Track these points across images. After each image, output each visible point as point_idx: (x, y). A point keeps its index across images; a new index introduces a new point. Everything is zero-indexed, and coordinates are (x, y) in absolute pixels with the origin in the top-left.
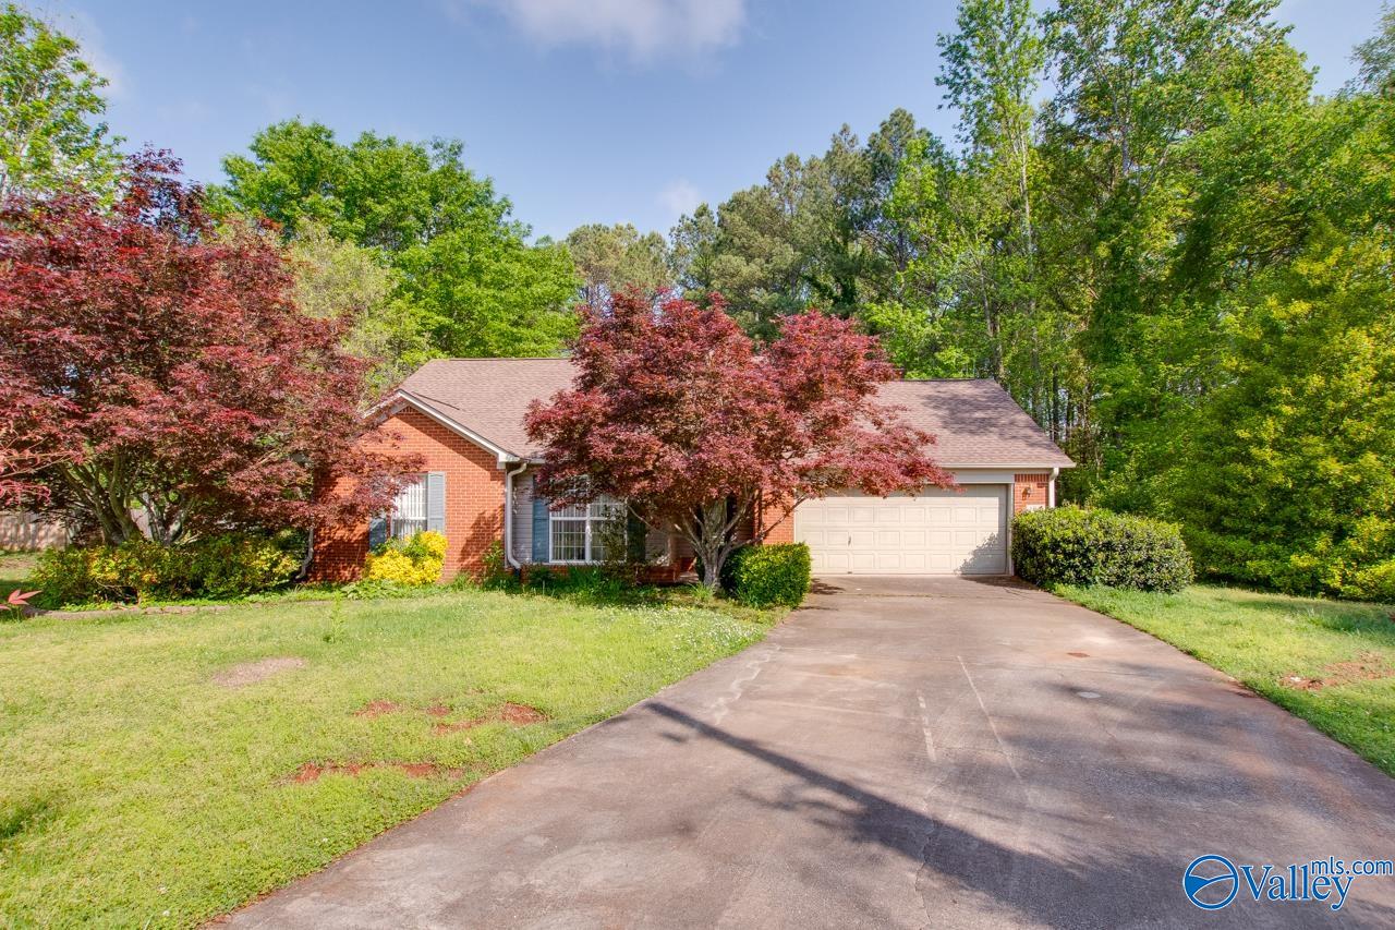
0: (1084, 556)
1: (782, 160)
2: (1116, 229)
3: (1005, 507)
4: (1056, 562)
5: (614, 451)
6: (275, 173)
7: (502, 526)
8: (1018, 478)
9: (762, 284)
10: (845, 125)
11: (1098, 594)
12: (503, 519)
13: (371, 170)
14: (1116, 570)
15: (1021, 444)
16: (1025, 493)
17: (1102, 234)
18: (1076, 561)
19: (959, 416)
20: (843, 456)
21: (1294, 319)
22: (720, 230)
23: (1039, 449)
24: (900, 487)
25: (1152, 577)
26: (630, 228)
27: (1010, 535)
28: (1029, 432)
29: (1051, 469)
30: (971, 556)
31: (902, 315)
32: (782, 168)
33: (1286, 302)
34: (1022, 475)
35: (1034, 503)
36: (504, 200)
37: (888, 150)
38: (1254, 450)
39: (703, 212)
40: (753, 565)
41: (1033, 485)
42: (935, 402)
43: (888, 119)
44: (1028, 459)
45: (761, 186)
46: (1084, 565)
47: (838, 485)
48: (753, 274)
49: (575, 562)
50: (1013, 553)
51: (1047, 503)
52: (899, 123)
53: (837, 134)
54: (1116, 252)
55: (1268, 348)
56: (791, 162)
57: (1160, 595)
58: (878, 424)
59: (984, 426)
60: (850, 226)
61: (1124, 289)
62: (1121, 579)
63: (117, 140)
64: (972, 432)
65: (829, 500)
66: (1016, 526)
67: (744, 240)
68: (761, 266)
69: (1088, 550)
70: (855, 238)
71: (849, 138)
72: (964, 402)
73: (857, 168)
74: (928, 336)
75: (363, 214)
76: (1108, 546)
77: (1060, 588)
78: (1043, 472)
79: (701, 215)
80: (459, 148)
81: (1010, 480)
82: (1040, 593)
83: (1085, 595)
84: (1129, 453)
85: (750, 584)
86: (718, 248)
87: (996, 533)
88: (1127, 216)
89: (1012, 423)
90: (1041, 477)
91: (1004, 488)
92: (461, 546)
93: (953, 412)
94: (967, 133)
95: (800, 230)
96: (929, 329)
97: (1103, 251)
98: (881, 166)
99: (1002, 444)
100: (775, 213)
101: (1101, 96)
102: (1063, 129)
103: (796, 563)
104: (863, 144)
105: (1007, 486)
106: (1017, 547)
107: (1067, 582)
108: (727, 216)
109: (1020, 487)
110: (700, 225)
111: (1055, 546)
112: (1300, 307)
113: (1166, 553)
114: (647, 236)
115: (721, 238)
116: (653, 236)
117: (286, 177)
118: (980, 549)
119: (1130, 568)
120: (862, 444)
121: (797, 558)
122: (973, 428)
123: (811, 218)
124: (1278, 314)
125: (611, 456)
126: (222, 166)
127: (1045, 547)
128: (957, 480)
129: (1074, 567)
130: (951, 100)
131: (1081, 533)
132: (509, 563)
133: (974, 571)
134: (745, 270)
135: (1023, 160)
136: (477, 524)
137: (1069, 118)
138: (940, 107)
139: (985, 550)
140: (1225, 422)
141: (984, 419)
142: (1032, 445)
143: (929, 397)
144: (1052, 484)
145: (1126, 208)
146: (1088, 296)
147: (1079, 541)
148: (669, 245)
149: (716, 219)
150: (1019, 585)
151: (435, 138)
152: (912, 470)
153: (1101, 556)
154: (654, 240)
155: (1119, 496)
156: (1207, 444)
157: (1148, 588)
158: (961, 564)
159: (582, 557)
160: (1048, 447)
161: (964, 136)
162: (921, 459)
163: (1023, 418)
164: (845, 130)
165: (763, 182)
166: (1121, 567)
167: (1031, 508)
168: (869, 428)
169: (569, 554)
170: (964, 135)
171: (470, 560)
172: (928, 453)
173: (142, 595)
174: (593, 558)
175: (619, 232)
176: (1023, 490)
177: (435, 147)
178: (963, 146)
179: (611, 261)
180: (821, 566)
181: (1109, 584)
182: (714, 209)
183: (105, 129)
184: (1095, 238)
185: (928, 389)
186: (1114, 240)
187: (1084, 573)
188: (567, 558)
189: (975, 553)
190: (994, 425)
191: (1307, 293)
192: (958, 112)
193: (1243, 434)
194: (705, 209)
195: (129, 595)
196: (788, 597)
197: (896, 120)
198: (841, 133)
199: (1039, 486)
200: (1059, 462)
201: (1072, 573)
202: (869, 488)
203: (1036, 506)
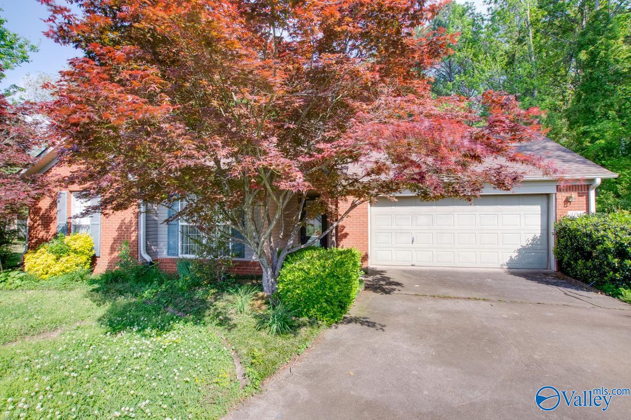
2: (592, 42)
3: (547, 214)
7: (137, 229)
8: (559, 188)
12: (137, 223)
15: (558, 161)
16: (567, 201)
17: (581, 46)
23: (576, 165)
29: (593, 180)
30: (516, 254)
34: (564, 186)
35: (575, 210)
41: (574, 195)
50: (557, 253)
51: (588, 209)
78: (583, 183)
81: (551, 190)
87: (538, 235)
90: (583, 187)
91: (546, 196)
92: (111, 244)
97: (583, 56)
105: (549, 195)
109: (562, 196)
118: (524, 248)
132: (142, 257)
133: (517, 266)
136: (120, 228)
139: (528, 249)
142: (568, 162)
144: (592, 193)
158: (507, 260)
160: (584, 163)
167: (572, 214)
171: (116, 254)
176: (564, 199)
180: (390, 260)
186: (591, 48)
188: (191, 252)
189: (519, 251)
199: (580, 195)
200: (601, 174)
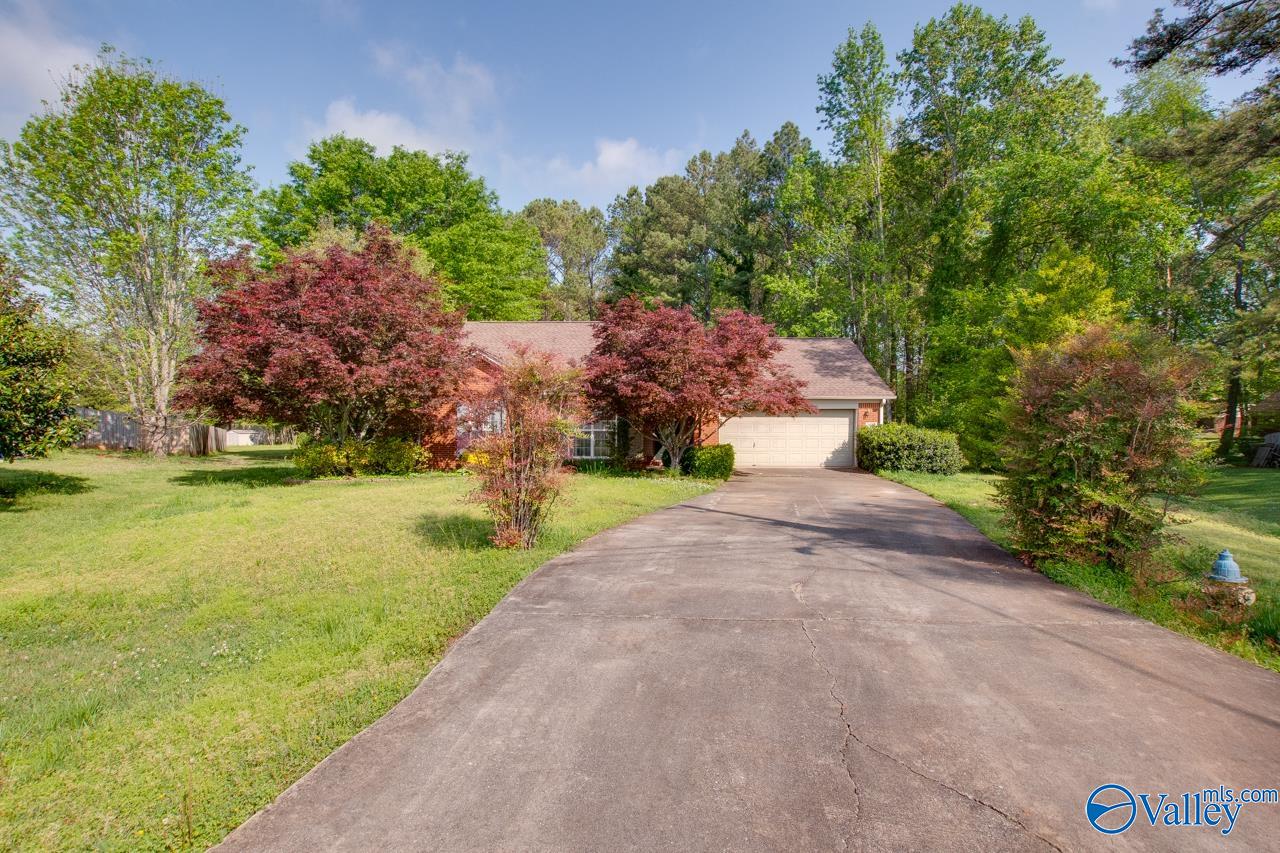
0: (897, 453)
1: (698, 156)
2: (945, 223)
3: (853, 424)
4: (880, 457)
5: (632, 391)
6: (335, 181)
8: (861, 405)
9: (683, 255)
10: (746, 130)
11: (903, 475)
13: (405, 179)
14: (915, 461)
15: (864, 383)
16: (865, 415)
17: (935, 226)
18: (892, 456)
19: (826, 365)
20: (754, 392)
21: (1036, 305)
22: (648, 209)
23: (874, 387)
24: (786, 411)
25: (937, 464)
26: (574, 203)
27: (855, 442)
28: (870, 376)
29: (882, 400)
30: (831, 455)
31: (789, 284)
32: (698, 163)
33: (1032, 295)
34: (864, 404)
35: (871, 421)
36: (493, 193)
37: (779, 157)
38: (1008, 389)
39: (634, 192)
40: (702, 456)
41: (870, 410)
42: (811, 355)
43: (780, 130)
44: (867, 393)
45: (681, 176)
46: (897, 459)
47: (750, 410)
48: (674, 246)
49: (584, 457)
50: (857, 453)
51: (879, 421)
52: (788, 134)
53: (740, 137)
54: (944, 240)
55: (1020, 324)
56: (705, 157)
57: (940, 476)
58: (774, 374)
59: (842, 371)
60: (751, 213)
61: (948, 268)
62: (918, 467)
63: (249, 169)
64: (834, 376)
65: (745, 419)
66: (859, 436)
67: (668, 218)
68: (682, 240)
69: (899, 449)
70: (754, 220)
71: (749, 141)
72: (830, 355)
73: (756, 168)
74: (807, 299)
75: (398, 209)
76: (910, 447)
77: (882, 472)
78: (876, 402)
79: (632, 195)
80: (465, 158)
81: (856, 406)
82: (871, 476)
83: (895, 475)
84: (945, 387)
85: (700, 466)
86: (647, 223)
87: (847, 440)
88: (953, 214)
89: (860, 370)
90: (875, 405)
91: (852, 412)
93: (822, 361)
94: (838, 149)
95: (712, 214)
96: (808, 294)
97: (935, 240)
98: (774, 169)
99: (852, 383)
100: (692, 199)
101: (938, 121)
102: (912, 144)
103: (727, 455)
104: (760, 147)
105: (854, 410)
106: (859, 448)
107: (884, 469)
108: (655, 199)
109: (861, 411)
110: (632, 203)
111: (880, 448)
112: (1041, 298)
113: (945, 451)
114: (588, 210)
115: (649, 215)
116: (593, 210)
117: (341, 183)
118: (836, 451)
119: (923, 460)
120: (765, 387)
121: (727, 453)
122: (834, 373)
123: (721, 206)
124: (1028, 301)
125: (630, 394)
126: (288, 171)
127: (873, 448)
128: (821, 406)
129: (890, 459)
130: (826, 124)
131: (895, 439)
133: (832, 464)
134: (670, 243)
135: (878, 170)
137: (915, 135)
138: (819, 128)
139: (840, 451)
140: (994, 370)
141: (841, 367)
142: (871, 384)
143: (806, 351)
144: (882, 409)
145: (952, 207)
146: (927, 270)
147: (893, 444)
148: (606, 217)
149: (644, 199)
150: (859, 472)
151: (447, 151)
152: (793, 402)
153: (906, 452)
154: (595, 214)
155: (935, 417)
156: (983, 384)
157: (934, 472)
158: (825, 460)
159: (588, 454)
160: (881, 386)
161: (836, 151)
162: (798, 395)
163: (868, 366)
164: (746, 135)
165: (682, 173)
166: (918, 459)
167: (868, 424)
168: (767, 376)
169: (579, 453)
170: (836, 149)
172: (803, 392)
173: (357, 472)
174: (595, 455)
175: (566, 206)
176: (863, 413)
177: (447, 158)
178: (835, 158)
179: (561, 231)
180: (740, 461)
181: (910, 469)
182: (642, 190)
183: (239, 160)
184: (930, 228)
185: (806, 345)
186: (943, 231)
187: (896, 463)
188: (578, 455)
189: (833, 453)
190: (848, 371)
191: (1044, 289)
192: (832, 133)
193: (1003, 379)
194: (635, 191)
195: (349, 471)
196: (722, 474)
197: (786, 131)
198: (743, 137)
199: (874, 411)
200: (887, 396)
201: (889, 464)
202: (769, 411)
203: (873, 424)
